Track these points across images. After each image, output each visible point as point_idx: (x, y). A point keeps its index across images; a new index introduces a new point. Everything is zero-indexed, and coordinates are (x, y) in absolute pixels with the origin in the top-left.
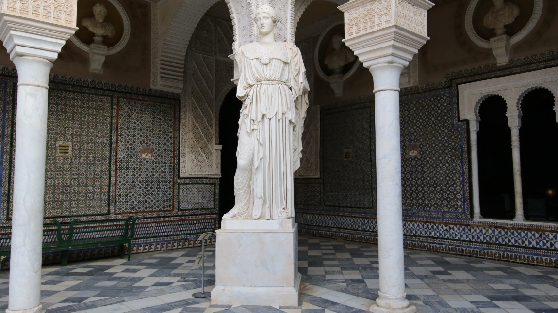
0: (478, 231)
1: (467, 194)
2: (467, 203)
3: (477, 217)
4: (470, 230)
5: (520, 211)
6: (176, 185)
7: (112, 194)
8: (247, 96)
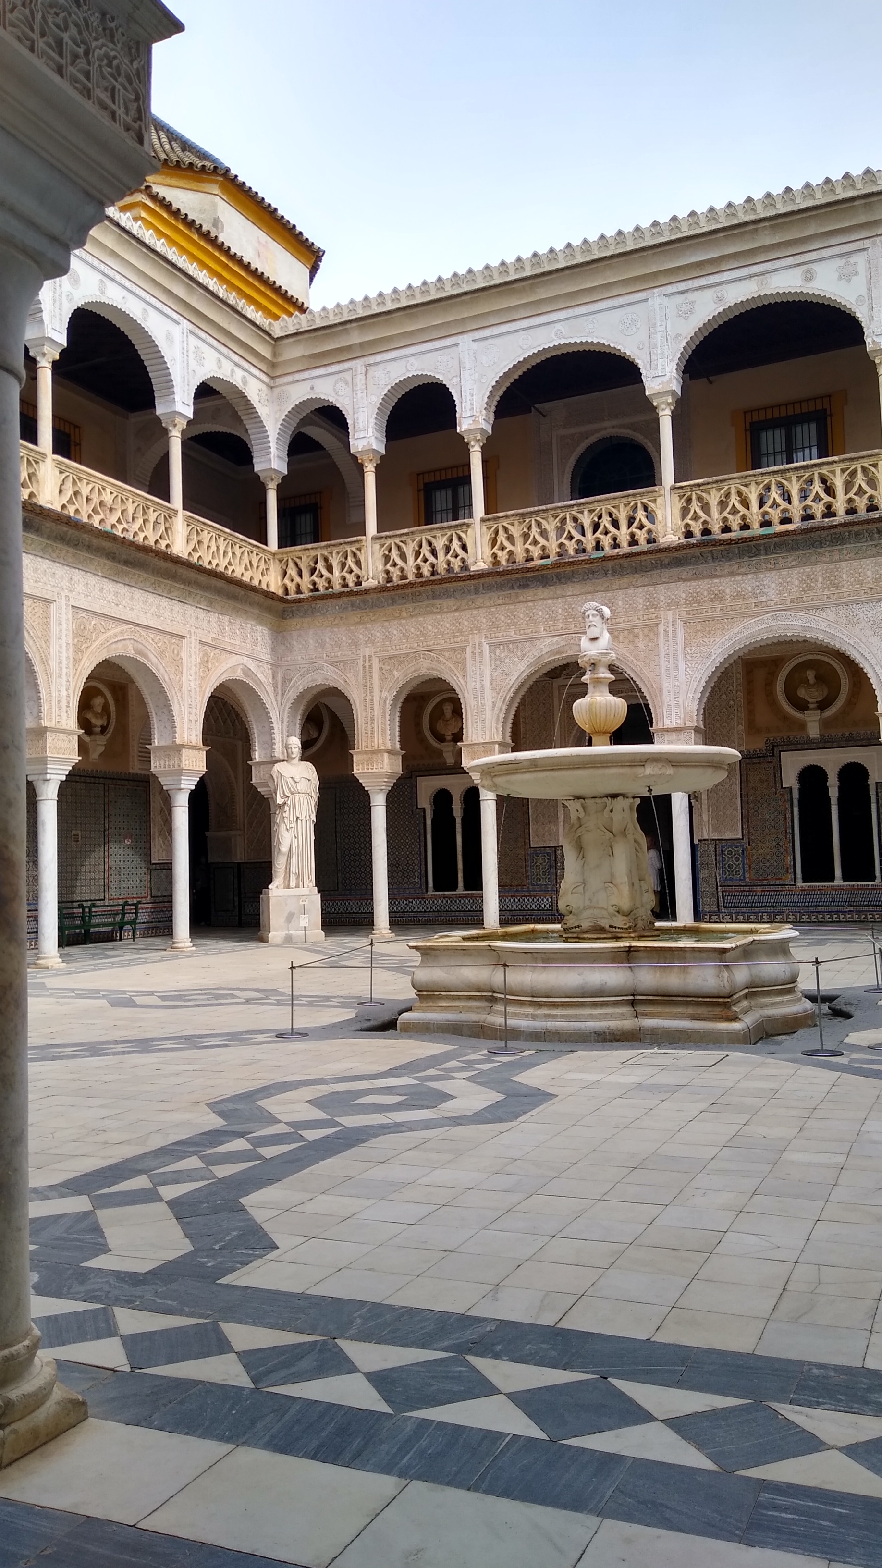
0: (431, 902)
1: (423, 872)
2: (423, 879)
3: (431, 892)
4: (425, 902)
5: (461, 884)
6: (149, 872)
7: (106, 880)
8: (285, 803)
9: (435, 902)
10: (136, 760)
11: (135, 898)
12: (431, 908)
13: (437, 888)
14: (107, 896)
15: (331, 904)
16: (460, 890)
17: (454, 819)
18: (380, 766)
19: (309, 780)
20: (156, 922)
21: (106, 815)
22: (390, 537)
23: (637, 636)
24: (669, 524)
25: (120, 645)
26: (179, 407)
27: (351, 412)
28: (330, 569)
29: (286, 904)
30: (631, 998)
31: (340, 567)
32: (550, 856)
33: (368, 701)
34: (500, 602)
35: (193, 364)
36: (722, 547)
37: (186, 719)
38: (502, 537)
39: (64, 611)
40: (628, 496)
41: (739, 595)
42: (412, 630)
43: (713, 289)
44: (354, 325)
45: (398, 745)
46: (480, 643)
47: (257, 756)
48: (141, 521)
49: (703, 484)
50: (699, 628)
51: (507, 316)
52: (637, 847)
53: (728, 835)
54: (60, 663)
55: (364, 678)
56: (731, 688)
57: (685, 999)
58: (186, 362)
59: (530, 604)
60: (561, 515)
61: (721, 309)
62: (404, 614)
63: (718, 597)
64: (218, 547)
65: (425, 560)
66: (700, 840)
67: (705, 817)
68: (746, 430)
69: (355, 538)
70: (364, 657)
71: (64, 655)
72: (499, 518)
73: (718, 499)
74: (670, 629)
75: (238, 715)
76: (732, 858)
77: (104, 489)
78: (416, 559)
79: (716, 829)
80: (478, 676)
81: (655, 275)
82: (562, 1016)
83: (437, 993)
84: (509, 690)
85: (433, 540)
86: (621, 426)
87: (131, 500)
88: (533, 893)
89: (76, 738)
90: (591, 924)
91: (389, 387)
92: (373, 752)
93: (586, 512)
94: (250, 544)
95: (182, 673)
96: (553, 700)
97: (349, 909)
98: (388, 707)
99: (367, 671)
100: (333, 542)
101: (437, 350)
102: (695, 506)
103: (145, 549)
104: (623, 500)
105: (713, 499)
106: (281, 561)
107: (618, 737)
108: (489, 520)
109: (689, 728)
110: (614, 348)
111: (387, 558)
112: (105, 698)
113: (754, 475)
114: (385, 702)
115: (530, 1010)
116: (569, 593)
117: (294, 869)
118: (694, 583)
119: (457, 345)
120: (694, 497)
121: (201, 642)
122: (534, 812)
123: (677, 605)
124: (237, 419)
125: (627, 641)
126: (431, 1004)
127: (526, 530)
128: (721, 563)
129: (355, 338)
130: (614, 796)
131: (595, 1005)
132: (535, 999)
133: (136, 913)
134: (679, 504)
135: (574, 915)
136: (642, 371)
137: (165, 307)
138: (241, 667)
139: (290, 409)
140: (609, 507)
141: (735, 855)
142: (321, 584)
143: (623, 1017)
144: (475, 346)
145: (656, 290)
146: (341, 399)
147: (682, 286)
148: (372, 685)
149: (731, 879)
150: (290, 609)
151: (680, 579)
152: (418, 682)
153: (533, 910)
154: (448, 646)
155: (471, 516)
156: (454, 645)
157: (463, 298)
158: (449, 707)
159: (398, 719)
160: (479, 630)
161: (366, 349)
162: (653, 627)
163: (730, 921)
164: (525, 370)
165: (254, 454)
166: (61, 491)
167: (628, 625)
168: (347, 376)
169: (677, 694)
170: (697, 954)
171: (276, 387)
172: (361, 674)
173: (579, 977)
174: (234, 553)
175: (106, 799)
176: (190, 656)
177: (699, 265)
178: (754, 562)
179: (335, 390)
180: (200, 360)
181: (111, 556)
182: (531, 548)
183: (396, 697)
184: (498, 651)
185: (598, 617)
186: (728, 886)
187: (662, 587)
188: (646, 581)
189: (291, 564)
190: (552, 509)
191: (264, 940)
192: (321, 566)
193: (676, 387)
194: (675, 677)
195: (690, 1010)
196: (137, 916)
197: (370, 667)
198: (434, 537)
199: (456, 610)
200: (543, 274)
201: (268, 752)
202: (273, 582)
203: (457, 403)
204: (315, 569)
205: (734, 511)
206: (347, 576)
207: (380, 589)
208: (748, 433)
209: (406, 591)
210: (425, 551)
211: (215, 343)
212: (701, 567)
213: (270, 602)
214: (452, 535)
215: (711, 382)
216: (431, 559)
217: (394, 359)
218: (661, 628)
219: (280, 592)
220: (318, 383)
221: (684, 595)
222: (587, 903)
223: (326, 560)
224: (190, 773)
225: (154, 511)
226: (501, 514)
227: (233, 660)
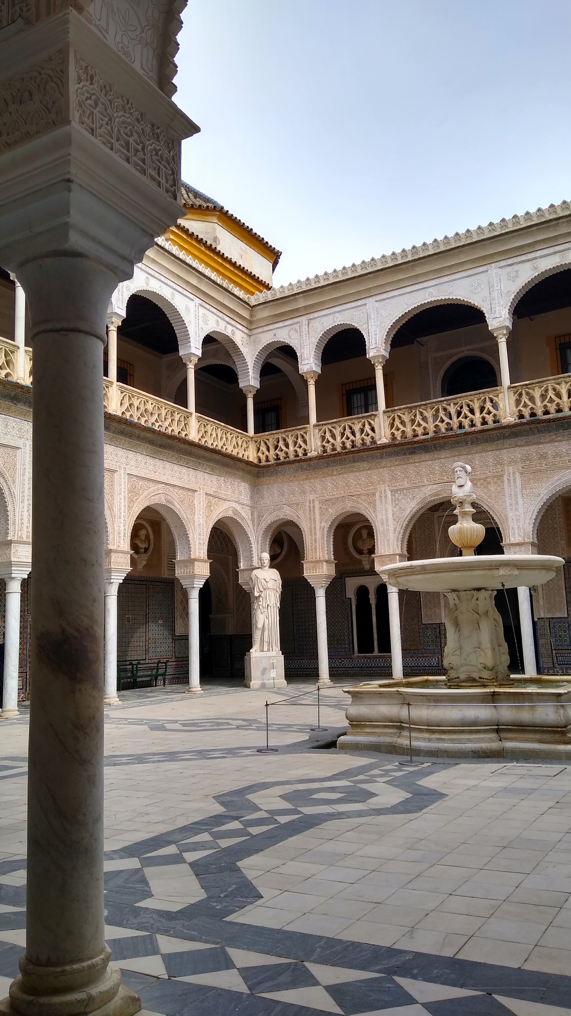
0: (357, 661)
1: (351, 641)
2: (351, 645)
3: (356, 654)
4: (352, 661)
5: (376, 649)
6: (174, 641)
7: (147, 647)
8: (260, 596)
9: (360, 661)
10: (166, 569)
11: (165, 658)
12: (357, 665)
13: (360, 651)
14: (147, 657)
15: (290, 662)
16: (376, 653)
17: (371, 605)
18: (321, 571)
19: (275, 580)
20: (178, 674)
21: (147, 604)
22: (325, 424)
23: (489, 483)
24: (508, 411)
25: (157, 497)
26: (193, 350)
27: (299, 348)
28: (287, 446)
29: (262, 662)
30: (496, 727)
31: (293, 445)
32: (436, 630)
33: (313, 528)
34: (397, 463)
35: (202, 324)
36: (544, 424)
37: (197, 543)
38: (397, 422)
39: (123, 477)
40: (480, 393)
41: (557, 455)
42: (340, 483)
43: (531, 262)
44: (300, 295)
45: (332, 557)
46: (385, 490)
47: (242, 565)
48: (170, 420)
49: (529, 384)
50: (531, 477)
51: (397, 285)
52: (496, 624)
53: (558, 615)
54: (120, 509)
55: (310, 514)
56: (555, 516)
57: (534, 728)
58: (197, 323)
59: (417, 464)
60: (436, 407)
61: (536, 274)
62: (335, 473)
63: (543, 457)
64: (217, 435)
65: (348, 438)
66: (538, 619)
67: (541, 603)
68: (557, 349)
69: (303, 426)
70: (310, 500)
71: (123, 504)
72: (395, 410)
73: (540, 394)
74: (512, 478)
75: (229, 539)
76: (561, 630)
77: (147, 402)
78: (342, 438)
79: (549, 611)
80: (384, 512)
81: (492, 255)
82: (449, 740)
83: (363, 723)
84: (405, 520)
85: (353, 426)
86: (472, 350)
87: (164, 408)
88: (425, 655)
89: (129, 556)
90: (467, 676)
91: (323, 332)
92: (316, 562)
93: (452, 405)
94: (237, 432)
95: (195, 514)
96: (434, 526)
97: (303, 665)
98: (326, 532)
99: (312, 510)
100: (289, 429)
101: (353, 308)
102: (525, 399)
103: (172, 437)
104: (476, 396)
105: (537, 393)
106: (256, 442)
107: (479, 550)
108: (388, 412)
109: (527, 543)
110: (467, 301)
111: (323, 438)
112: (147, 531)
113: (564, 377)
114: (324, 529)
115: (427, 735)
116: (443, 457)
117: (266, 639)
118: (526, 448)
119: (365, 304)
120: (524, 393)
121: (207, 494)
122: (424, 600)
123: (516, 462)
124: (228, 356)
125: (483, 486)
126: (359, 730)
127: (413, 417)
128: (543, 434)
129: (301, 303)
130: (479, 589)
131: (471, 732)
132: (430, 728)
133: (166, 668)
134: (514, 398)
135: (454, 670)
136: (486, 315)
137: (185, 291)
138: (232, 509)
139: (261, 348)
140: (467, 401)
141: (563, 628)
142: (282, 455)
143: (491, 740)
144: (377, 304)
145: (493, 265)
146: (292, 341)
147: (510, 262)
148: (314, 518)
149: (561, 645)
150: (262, 472)
151: (517, 446)
152: (344, 516)
153: (426, 666)
154: (363, 492)
155: (377, 409)
156: (367, 492)
157: (369, 276)
158: (365, 532)
159: (332, 540)
160: (384, 482)
161: (308, 310)
162: (500, 477)
163: (562, 674)
164: (409, 318)
165: (239, 377)
166: (121, 404)
167: (483, 476)
168: (297, 326)
169: (518, 520)
170: (541, 697)
171: (253, 335)
172: (308, 512)
173: (460, 712)
174: (227, 438)
175: (147, 595)
176: (200, 503)
177: (521, 247)
178: (567, 433)
179: (289, 335)
180: (206, 321)
181: (152, 442)
182: (417, 428)
183: (331, 526)
184: (397, 495)
185: (463, 472)
186: (559, 650)
187: (505, 451)
188: (494, 448)
189: (262, 443)
190: (429, 404)
191: (247, 686)
192: (281, 444)
193: (509, 323)
194: (516, 510)
195: (538, 736)
196: (166, 670)
197: (314, 507)
198: (353, 424)
199: (369, 469)
200: (420, 259)
201: (249, 562)
202: (251, 455)
203: (366, 340)
204: (278, 446)
205: (551, 401)
206: (298, 450)
207: (319, 458)
208: (558, 351)
209: (336, 458)
210: (348, 432)
211: (215, 311)
212: (530, 438)
213: (250, 467)
214: (365, 422)
215: (532, 320)
216: (352, 437)
217: (326, 315)
218: (505, 478)
219: (256, 461)
220: (278, 332)
221: (520, 456)
222: (463, 662)
223: (284, 440)
224: (200, 577)
225: (178, 414)
226: (396, 408)
227: (227, 505)
